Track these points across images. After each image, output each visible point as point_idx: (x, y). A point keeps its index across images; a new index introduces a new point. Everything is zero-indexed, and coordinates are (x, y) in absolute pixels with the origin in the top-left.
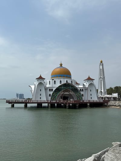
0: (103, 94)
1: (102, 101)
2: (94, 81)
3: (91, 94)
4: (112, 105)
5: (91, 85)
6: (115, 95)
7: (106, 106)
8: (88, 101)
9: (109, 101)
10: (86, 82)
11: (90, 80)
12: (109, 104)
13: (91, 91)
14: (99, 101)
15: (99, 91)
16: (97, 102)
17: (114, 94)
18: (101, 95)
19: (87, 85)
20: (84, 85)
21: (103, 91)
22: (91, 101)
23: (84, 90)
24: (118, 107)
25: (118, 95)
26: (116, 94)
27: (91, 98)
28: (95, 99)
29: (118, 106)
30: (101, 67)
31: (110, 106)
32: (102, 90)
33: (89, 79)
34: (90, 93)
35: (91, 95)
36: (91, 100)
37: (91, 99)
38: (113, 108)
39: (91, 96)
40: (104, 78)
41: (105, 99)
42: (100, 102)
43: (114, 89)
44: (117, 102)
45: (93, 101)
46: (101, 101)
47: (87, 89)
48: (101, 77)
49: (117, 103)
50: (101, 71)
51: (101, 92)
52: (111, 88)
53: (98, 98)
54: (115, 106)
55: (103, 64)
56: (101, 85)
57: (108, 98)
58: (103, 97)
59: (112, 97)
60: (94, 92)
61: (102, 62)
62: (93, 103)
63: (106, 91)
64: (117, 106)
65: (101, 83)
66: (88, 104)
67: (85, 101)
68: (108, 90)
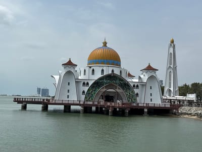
0: (172, 95)
1: (168, 105)
2: (157, 72)
3: (151, 94)
4: (185, 114)
5: (152, 78)
6: (192, 97)
7: (175, 114)
8: (145, 105)
9: (180, 106)
10: (145, 74)
11: (151, 71)
12: (179, 112)
13: (151, 89)
14: (164, 106)
15: (166, 89)
16: (160, 107)
17: (190, 95)
18: (170, 95)
19: (145, 78)
20: (140, 78)
21: (172, 89)
22: (150, 105)
23: (140, 86)
24: (195, 117)
25: (197, 97)
26: (193, 95)
27: (151, 99)
28: (157, 101)
29: (194, 116)
30: (171, 50)
31: (182, 114)
32: (170, 87)
33: (149, 68)
34: (149, 91)
36: (151, 104)
37: (151, 101)
38: (186, 118)
39: (151, 97)
40: (176, 68)
41: (174, 102)
43: (190, 86)
44: (194, 108)
45: (153, 105)
46: (166, 106)
47: (144, 85)
48: (170, 67)
49: (194, 110)
50: (171, 57)
51: (170, 91)
52: (186, 85)
53: (163, 101)
54: (190, 114)
55: (174, 46)
56: (170, 79)
57: (179, 101)
58: (171, 100)
59: (187, 99)
60: (156, 91)
61: (172, 42)
62: (154, 109)
63: (177, 89)
64: (192, 116)
65: (170, 76)
66: (146, 110)
67: (140, 105)
68: (180, 88)
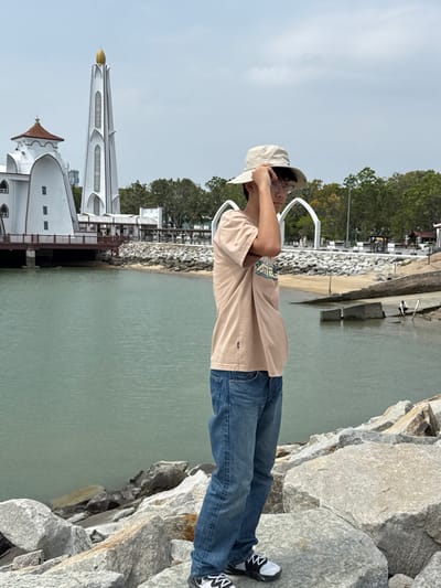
0: (102, 211)
1: (92, 239)
2: (60, 144)
3: (45, 208)
4: (136, 260)
5: (45, 162)
6: (152, 216)
7: (110, 261)
8: (28, 240)
9: (123, 240)
10: (25, 149)
11: (43, 142)
12: (121, 255)
13: (44, 193)
14: (80, 241)
15: (86, 196)
16: (70, 244)
17: (148, 210)
18: (97, 212)
19: (26, 161)
20: (10, 160)
21: (102, 195)
22: (43, 240)
23: (10, 185)
24: (159, 267)
25: (165, 216)
26: (154, 210)
27: (46, 224)
28: (62, 229)
29: (157, 263)
30: (99, 84)
31: (127, 260)
32: (98, 191)
33: (38, 134)
34: (38, 200)
35: (45, 213)
36: (46, 237)
37: (46, 228)
38: (137, 270)
39: (46, 218)
40: (111, 136)
41: (108, 231)
42: (84, 245)
43: (149, 189)
44: (157, 245)
45: (51, 241)
46: (88, 241)
47: (23, 183)
48: (96, 133)
49: (156, 248)
50: (98, 105)
51: (97, 199)
52: (138, 185)
53: (80, 227)
54: (148, 260)
55: (107, 73)
56: (97, 169)
57: (121, 227)
58: (99, 224)
59: (140, 222)
60: (60, 200)
61: (102, 60)
62: (54, 250)
63: (116, 195)
64: (151, 264)
65: (97, 157)
66: (31, 254)
67: (13, 240)
68: (124, 194)
